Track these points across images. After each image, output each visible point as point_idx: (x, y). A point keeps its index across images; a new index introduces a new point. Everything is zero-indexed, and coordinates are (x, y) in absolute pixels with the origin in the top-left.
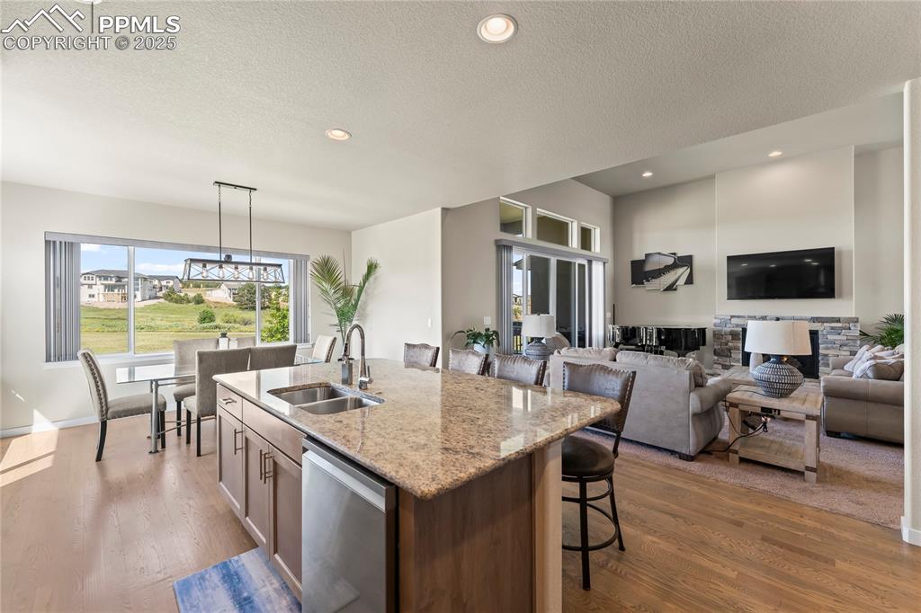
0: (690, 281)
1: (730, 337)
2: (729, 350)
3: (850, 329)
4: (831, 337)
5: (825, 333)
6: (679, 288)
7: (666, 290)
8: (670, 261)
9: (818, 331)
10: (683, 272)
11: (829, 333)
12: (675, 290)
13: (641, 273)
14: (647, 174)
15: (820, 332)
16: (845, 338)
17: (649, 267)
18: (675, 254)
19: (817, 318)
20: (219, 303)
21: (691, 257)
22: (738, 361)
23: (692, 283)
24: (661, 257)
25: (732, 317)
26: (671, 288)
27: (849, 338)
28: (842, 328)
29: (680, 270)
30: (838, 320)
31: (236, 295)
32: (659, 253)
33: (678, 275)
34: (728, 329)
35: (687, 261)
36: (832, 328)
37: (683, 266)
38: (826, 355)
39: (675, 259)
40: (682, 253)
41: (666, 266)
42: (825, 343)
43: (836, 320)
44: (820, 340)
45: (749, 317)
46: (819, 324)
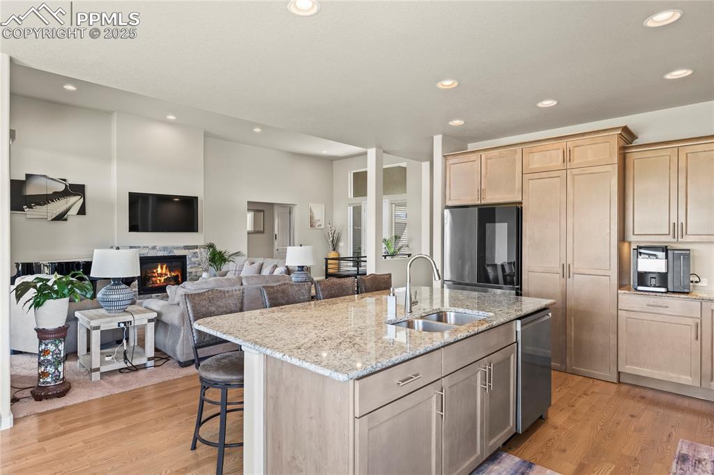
0: (82, 211)
4: (193, 260)
5: (190, 257)
6: (69, 219)
7: (52, 220)
8: (61, 187)
9: (186, 255)
10: (75, 201)
12: (66, 220)
15: (187, 257)
17: (30, 191)
18: (65, 180)
21: (83, 186)
23: (84, 214)
24: (48, 181)
26: (61, 217)
29: (72, 199)
32: (45, 176)
33: (69, 205)
35: (78, 190)
36: (194, 253)
37: (75, 195)
38: (191, 273)
39: (66, 186)
40: (73, 180)
41: (55, 193)
42: (190, 264)
43: (196, 247)
44: (188, 262)
45: (144, 247)
46: (187, 251)
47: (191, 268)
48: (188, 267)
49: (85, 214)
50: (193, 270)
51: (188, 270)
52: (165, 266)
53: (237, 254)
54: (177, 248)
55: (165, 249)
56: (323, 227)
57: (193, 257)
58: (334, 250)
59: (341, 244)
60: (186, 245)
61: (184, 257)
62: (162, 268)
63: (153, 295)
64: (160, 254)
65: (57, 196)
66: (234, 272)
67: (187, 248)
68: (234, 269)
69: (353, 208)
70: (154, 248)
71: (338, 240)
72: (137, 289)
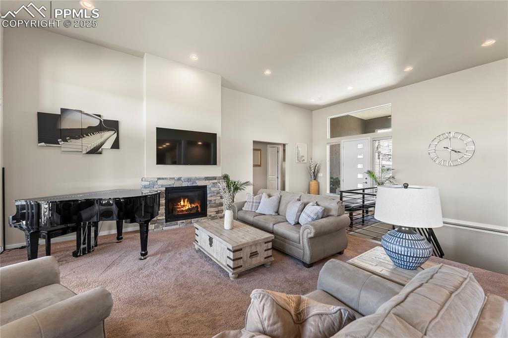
0: (116, 145)
4: (212, 189)
5: (210, 186)
6: (104, 152)
7: (88, 153)
8: (95, 123)
10: (109, 137)
12: (100, 153)
15: (208, 187)
17: (66, 125)
18: (99, 116)
21: (117, 122)
24: (84, 116)
26: (96, 151)
28: (217, 183)
29: (107, 134)
32: (81, 112)
33: (103, 139)
35: (113, 126)
36: (214, 183)
37: (109, 130)
38: (211, 201)
39: (101, 121)
40: (107, 116)
41: (90, 127)
42: (210, 193)
43: (215, 178)
44: (208, 192)
45: (171, 178)
46: (208, 181)
47: (211, 196)
48: (208, 195)
49: (119, 148)
50: (213, 198)
51: (208, 199)
52: (186, 200)
53: (247, 183)
54: (199, 179)
55: (189, 180)
56: (306, 161)
57: (212, 186)
58: (315, 179)
59: (320, 175)
60: (207, 176)
61: (205, 187)
62: (184, 202)
63: (179, 222)
64: (185, 184)
65: (92, 130)
66: (251, 204)
67: (207, 179)
68: (251, 200)
69: (330, 146)
70: (179, 179)
71: (318, 172)
72: (164, 217)
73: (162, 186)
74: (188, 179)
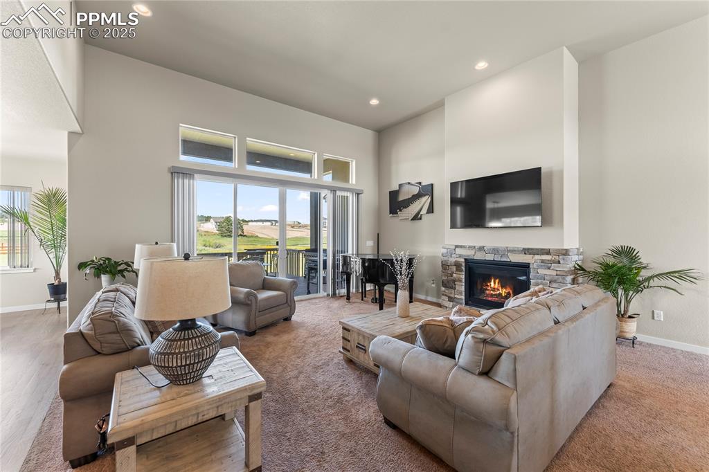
0: (431, 210)
1: (454, 268)
2: (454, 281)
3: (559, 262)
4: (541, 272)
5: (535, 267)
6: (423, 217)
7: (412, 219)
8: (416, 190)
9: (529, 264)
10: (425, 200)
11: (539, 267)
12: (421, 219)
13: (396, 203)
14: (374, 102)
15: (531, 266)
16: (554, 273)
17: (401, 198)
18: (420, 183)
19: (529, 249)
20: (207, 232)
21: (432, 186)
22: (461, 294)
23: (433, 212)
24: (410, 186)
25: (456, 246)
26: (417, 217)
27: (558, 273)
28: (552, 262)
30: (548, 252)
31: (220, 226)
32: (409, 183)
33: (421, 204)
34: (453, 260)
35: (429, 190)
36: (543, 261)
37: (425, 195)
39: (420, 188)
40: (425, 182)
41: (413, 196)
42: (535, 278)
44: (532, 274)
45: (470, 247)
46: (531, 256)
48: (532, 282)
52: (497, 281)
54: (513, 251)
55: (495, 251)
60: (527, 247)
61: (525, 266)
62: (495, 283)
64: (490, 257)
65: (414, 198)
67: (527, 251)
70: (481, 249)
72: (464, 297)
73: (460, 256)
74: (494, 249)
